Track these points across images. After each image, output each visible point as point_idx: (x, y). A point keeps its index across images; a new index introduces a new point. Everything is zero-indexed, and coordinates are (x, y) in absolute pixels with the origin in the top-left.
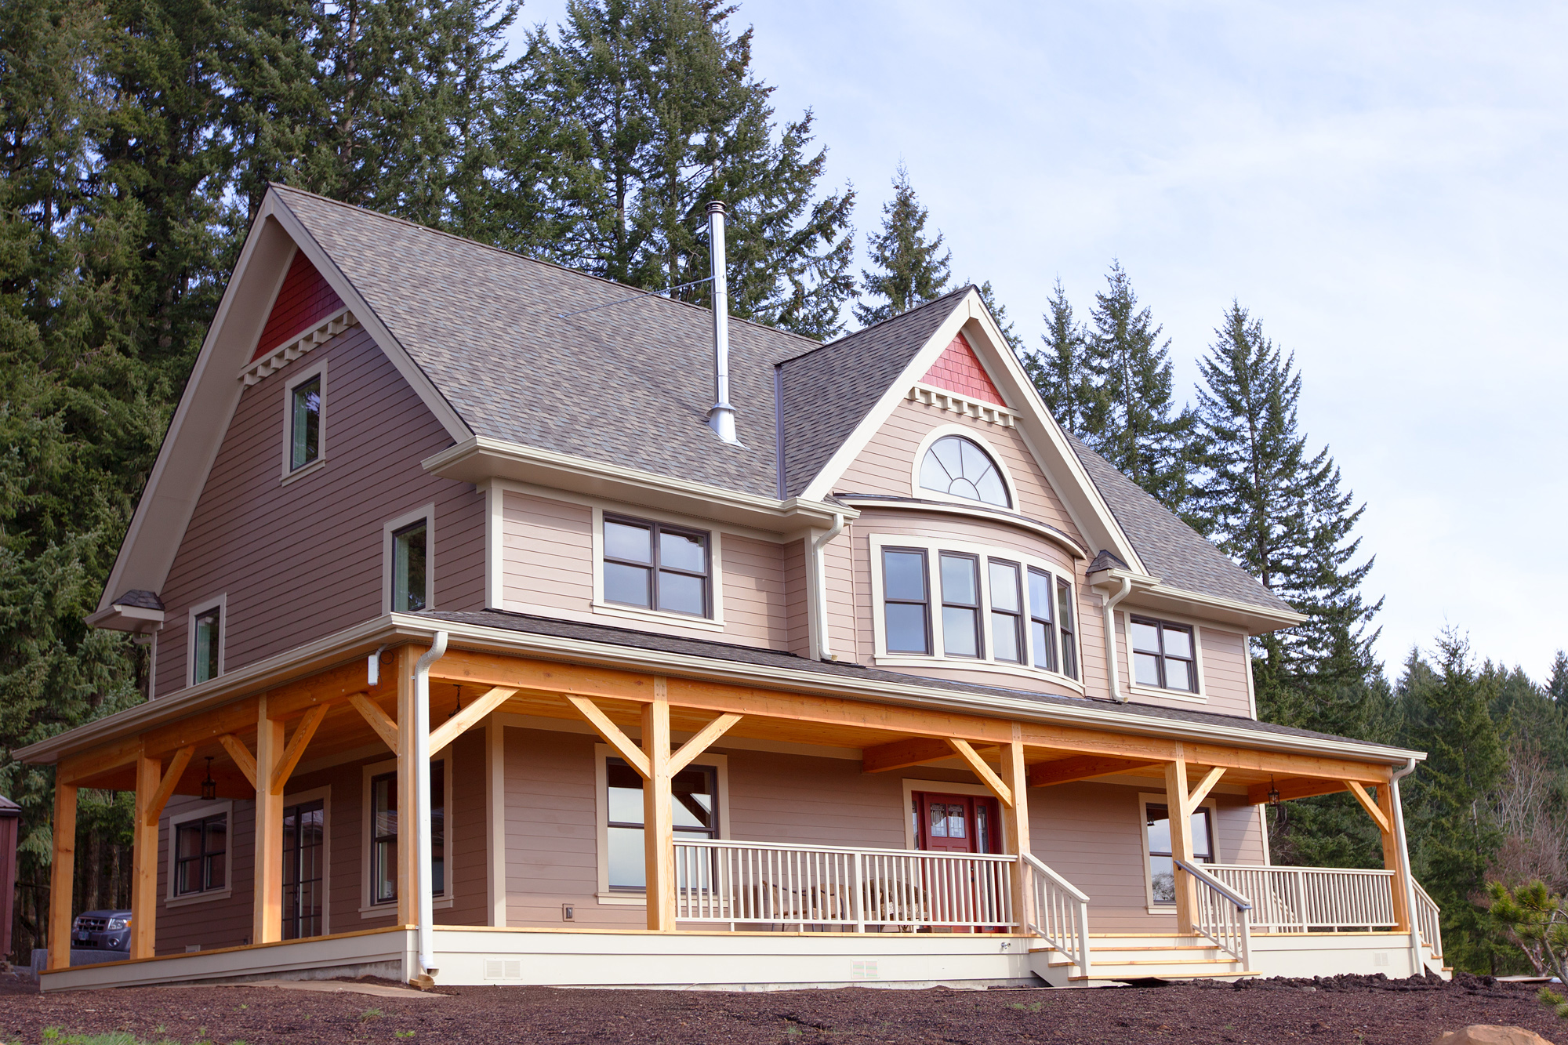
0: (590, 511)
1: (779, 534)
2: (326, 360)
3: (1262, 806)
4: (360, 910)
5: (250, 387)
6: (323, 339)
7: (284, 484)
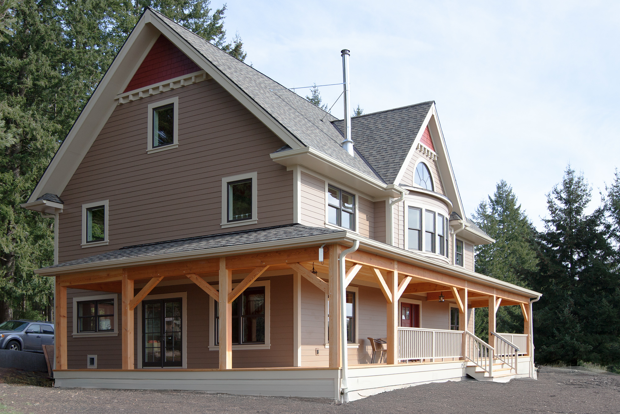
0: (324, 183)
1: (373, 197)
2: (178, 97)
3: (474, 308)
4: (208, 347)
5: (122, 104)
6: (175, 87)
7: (148, 153)
